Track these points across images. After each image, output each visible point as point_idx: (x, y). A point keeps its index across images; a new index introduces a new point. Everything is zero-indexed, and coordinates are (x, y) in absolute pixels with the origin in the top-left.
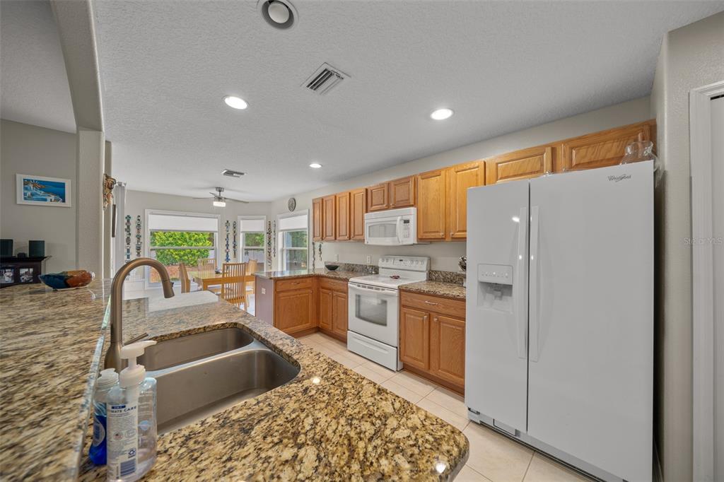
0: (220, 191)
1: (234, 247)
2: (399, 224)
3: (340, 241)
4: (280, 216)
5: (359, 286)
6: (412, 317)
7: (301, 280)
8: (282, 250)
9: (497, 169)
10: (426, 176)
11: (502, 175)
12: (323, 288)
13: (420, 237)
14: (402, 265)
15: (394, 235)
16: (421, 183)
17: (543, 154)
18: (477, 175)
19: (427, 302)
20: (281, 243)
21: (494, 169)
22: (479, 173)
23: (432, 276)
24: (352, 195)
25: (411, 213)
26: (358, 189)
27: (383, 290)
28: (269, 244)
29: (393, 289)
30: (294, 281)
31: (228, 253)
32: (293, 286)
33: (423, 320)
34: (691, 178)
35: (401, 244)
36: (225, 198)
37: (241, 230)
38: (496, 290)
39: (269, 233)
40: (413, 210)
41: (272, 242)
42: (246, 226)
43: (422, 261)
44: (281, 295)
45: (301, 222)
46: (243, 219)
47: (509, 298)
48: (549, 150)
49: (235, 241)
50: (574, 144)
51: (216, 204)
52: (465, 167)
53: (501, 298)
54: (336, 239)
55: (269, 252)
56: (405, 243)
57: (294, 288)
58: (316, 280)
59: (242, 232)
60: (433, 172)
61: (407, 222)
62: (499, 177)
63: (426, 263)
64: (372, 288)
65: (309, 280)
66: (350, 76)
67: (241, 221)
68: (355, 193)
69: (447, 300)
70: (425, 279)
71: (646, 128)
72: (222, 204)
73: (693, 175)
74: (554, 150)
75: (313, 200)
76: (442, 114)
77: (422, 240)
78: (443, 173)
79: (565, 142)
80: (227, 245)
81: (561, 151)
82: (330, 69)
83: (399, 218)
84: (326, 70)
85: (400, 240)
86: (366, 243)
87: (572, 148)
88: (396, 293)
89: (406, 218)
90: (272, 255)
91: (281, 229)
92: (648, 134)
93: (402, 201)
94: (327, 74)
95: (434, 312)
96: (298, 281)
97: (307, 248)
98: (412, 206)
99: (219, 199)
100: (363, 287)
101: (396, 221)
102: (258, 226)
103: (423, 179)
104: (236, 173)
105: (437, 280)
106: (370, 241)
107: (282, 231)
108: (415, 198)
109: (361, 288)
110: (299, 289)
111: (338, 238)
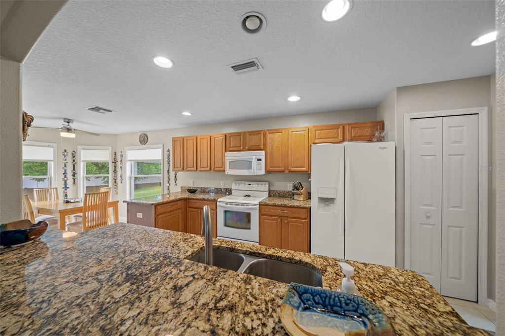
0: (68, 122)
1: (74, 175)
2: (254, 162)
3: (200, 171)
4: (129, 148)
5: (227, 204)
6: (269, 221)
7: (174, 203)
8: (130, 178)
9: (315, 134)
10: (273, 132)
11: (318, 137)
12: (189, 208)
13: (267, 170)
14: (250, 188)
15: (250, 168)
16: (269, 136)
17: (338, 129)
18: (304, 135)
19: (280, 211)
20: (129, 171)
21: (314, 134)
22: (306, 135)
23: (271, 194)
24: (213, 138)
25: (262, 154)
26: (218, 134)
27: (247, 205)
28: (115, 171)
29: (256, 205)
30: (169, 204)
31: (65, 181)
32: (169, 208)
33: (277, 223)
34: (404, 150)
35: (255, 174)
36: (75, 130)
37: (82, 159)
38: (326, 201)
39: (115, 162)
40: (263, 152)
41: (119, 170)
42: (88, 155)
43: (265, 184)
44: (160, 217)
45: (153, 154)
46: (83, 149)
47: (332, 205)
48: (341, 127)
49: (74, 169)
50: (353, 126)
51: (64, 134)
52: (297, 130)
53: (328, 205)
54: (197, 169)
55: (115, 179)
56: (258, 174)
57: (169, 210)
58: (184, 202)
59: (83, 161)
60: (276, 130)
61: (260, 160)
62: (317, 138)
63: (267, 185)
64: (238, 205)
65: (179, 203)
66: (263, 68)
67: (82, 151)
68: (215, 136)
69: (293, 209)
70: (267, 196)
71: (381, 124)
72: (72, 135)
73: (405, 149)
74: (344, 128)
75: (173, 138)
76: (294, 99)
77: (268, 172)
78: (283, 131)
79: (350, 124)
80: (65, 173)
81: (347, 128)
82: (256, 61)
83: (254, 157)
84: (253, 62)
85: (255, 171)
86: (226, 173)
87: (352, 128)
88: (258, 207)
89: (259, 157)
90: (119, 181)
91: (129, 159)
92: (381, 128)
93: (255, 146)
94: (251, 64)
95: (283, 216)
96: (172, 204)
97: (161, 176)
98: (262, 150)
99: (69, 130)
100: (230, 204)
101: (252, 159)
102: (102, 156)
103: (270, 133)
104: (103, 109)
105: (274, 196)
106: (229, 171)
107: (130, 160)
108: (265, 145)
109: (228, 206)
110: (172, 211)
111: (199, 169)
